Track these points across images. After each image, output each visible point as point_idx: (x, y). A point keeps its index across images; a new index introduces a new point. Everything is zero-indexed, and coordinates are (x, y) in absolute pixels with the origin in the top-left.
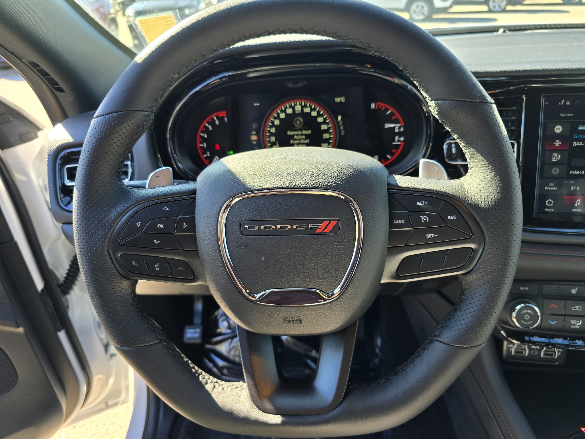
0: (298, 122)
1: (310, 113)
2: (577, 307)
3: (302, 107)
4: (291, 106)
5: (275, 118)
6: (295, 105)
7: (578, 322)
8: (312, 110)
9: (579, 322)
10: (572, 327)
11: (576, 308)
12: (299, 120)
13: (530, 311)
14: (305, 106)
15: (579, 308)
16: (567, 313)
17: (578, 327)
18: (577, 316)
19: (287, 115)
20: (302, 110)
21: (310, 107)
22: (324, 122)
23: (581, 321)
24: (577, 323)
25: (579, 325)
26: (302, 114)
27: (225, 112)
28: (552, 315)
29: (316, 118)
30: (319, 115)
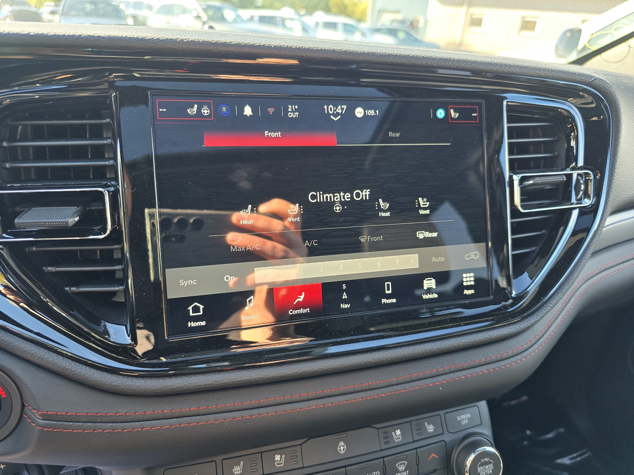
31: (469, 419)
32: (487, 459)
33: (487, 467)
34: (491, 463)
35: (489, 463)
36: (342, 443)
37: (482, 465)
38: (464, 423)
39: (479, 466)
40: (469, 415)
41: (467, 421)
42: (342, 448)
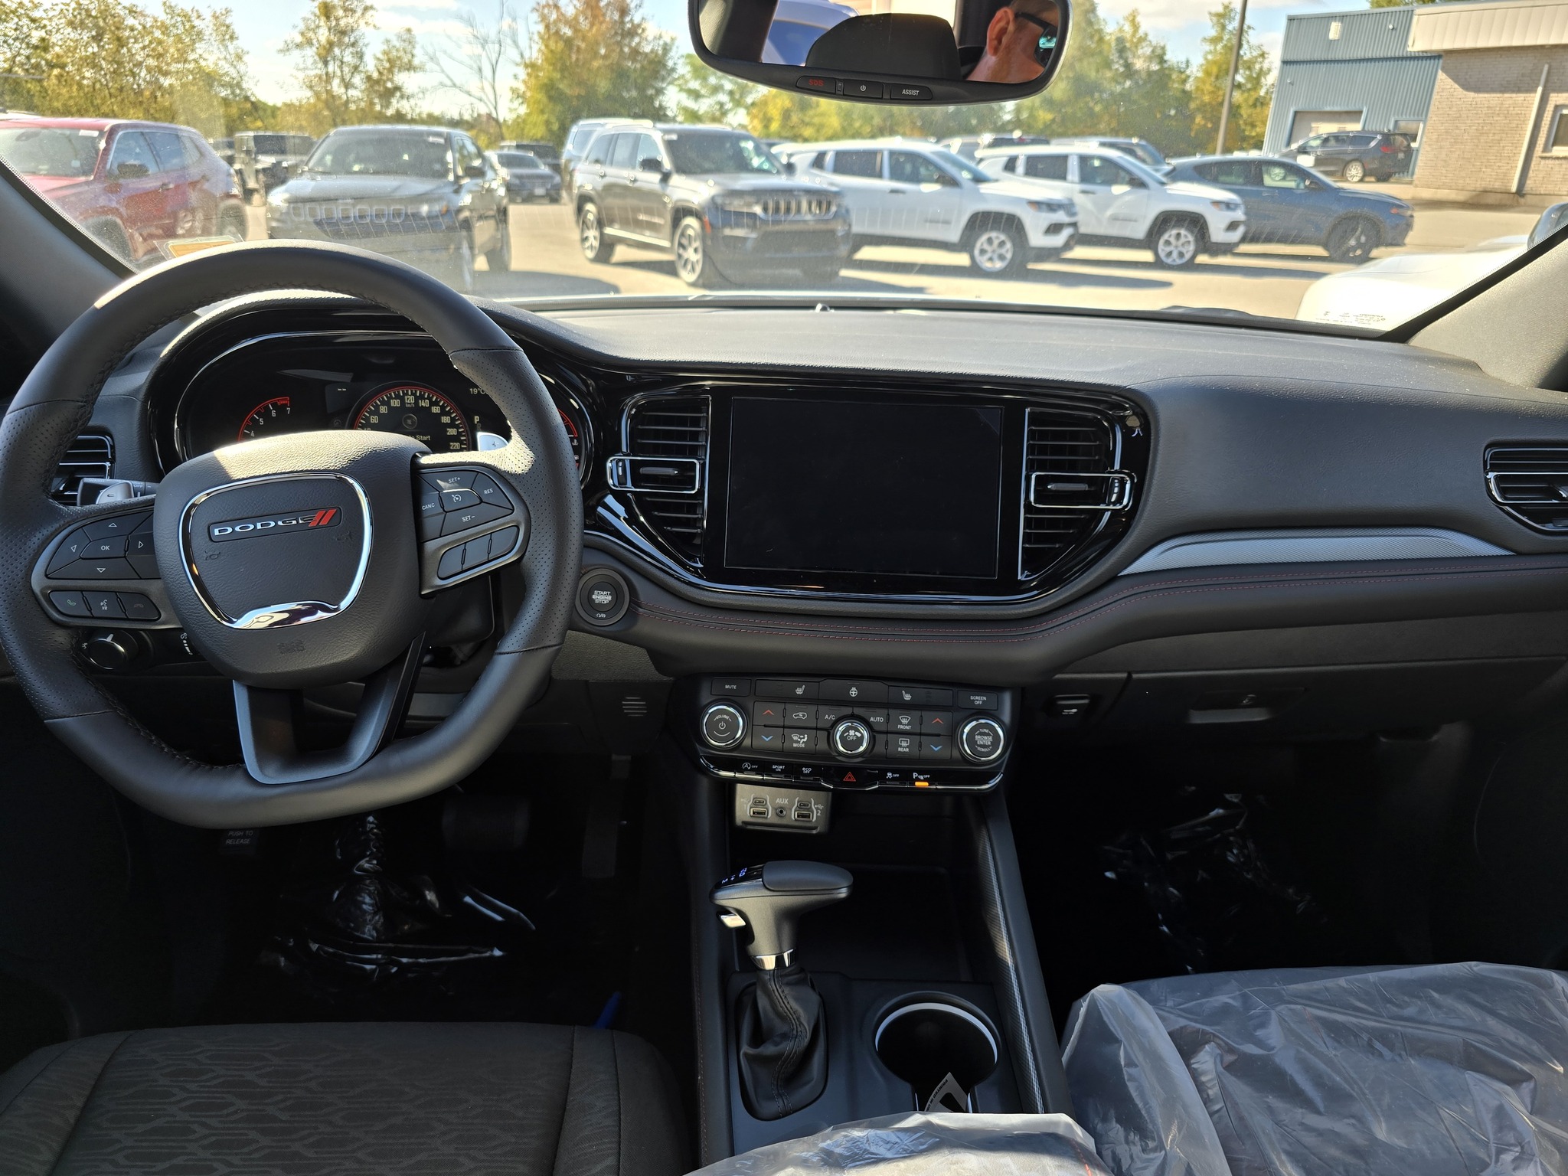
0: (409, 422)
1: (429, 408)
2: (801, 714)
3: (417, 399)
4: (397, 397)
5: (372, 413)
6: (404, 394)
7: (802, 737)
8: (432, 404)
9: (804, 738)
10: (795, 745)
11: (798, 715)
12: (411, 418)
13: (725, 717)
14: (422, 397)
15: (804, 716)
16: (787, 723)
17: (803, 746)
18: (801, 728)
19: (390, 408)
20: (416, 402)
21: (429, 398)
22: (452, 425)
23: (806, 736)
24: (801, 739)
25: (803, 742)
26: (417, 409)
27: (288, 398)
28: (765, 726)
29: (438, 416)
30: (444, 413)
31: (983, 701)
32: (987, 731)
33: (985, 737)
34: (990, 735)
35: (988, 735)
36: (854, 689)
37: (981, 734)
38: (977, 703)
39: (978, 735)
40: (985, 698)
41: (981, 702)
42: (854, 693)
